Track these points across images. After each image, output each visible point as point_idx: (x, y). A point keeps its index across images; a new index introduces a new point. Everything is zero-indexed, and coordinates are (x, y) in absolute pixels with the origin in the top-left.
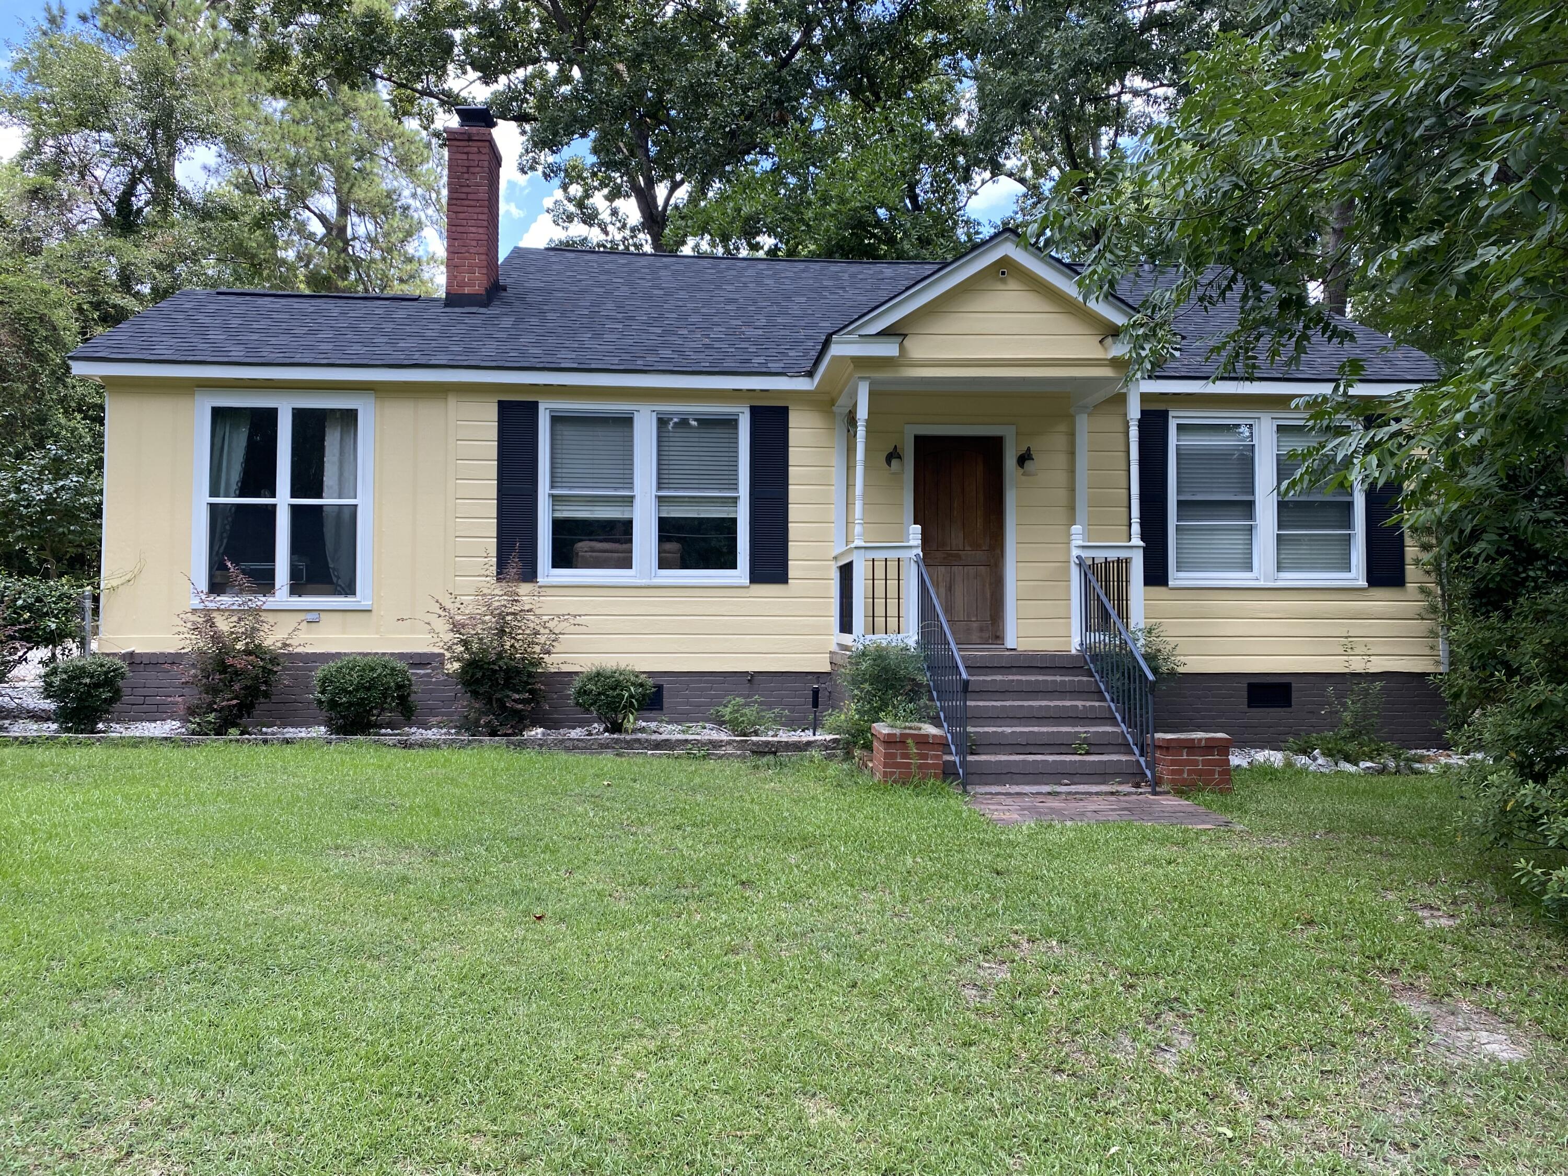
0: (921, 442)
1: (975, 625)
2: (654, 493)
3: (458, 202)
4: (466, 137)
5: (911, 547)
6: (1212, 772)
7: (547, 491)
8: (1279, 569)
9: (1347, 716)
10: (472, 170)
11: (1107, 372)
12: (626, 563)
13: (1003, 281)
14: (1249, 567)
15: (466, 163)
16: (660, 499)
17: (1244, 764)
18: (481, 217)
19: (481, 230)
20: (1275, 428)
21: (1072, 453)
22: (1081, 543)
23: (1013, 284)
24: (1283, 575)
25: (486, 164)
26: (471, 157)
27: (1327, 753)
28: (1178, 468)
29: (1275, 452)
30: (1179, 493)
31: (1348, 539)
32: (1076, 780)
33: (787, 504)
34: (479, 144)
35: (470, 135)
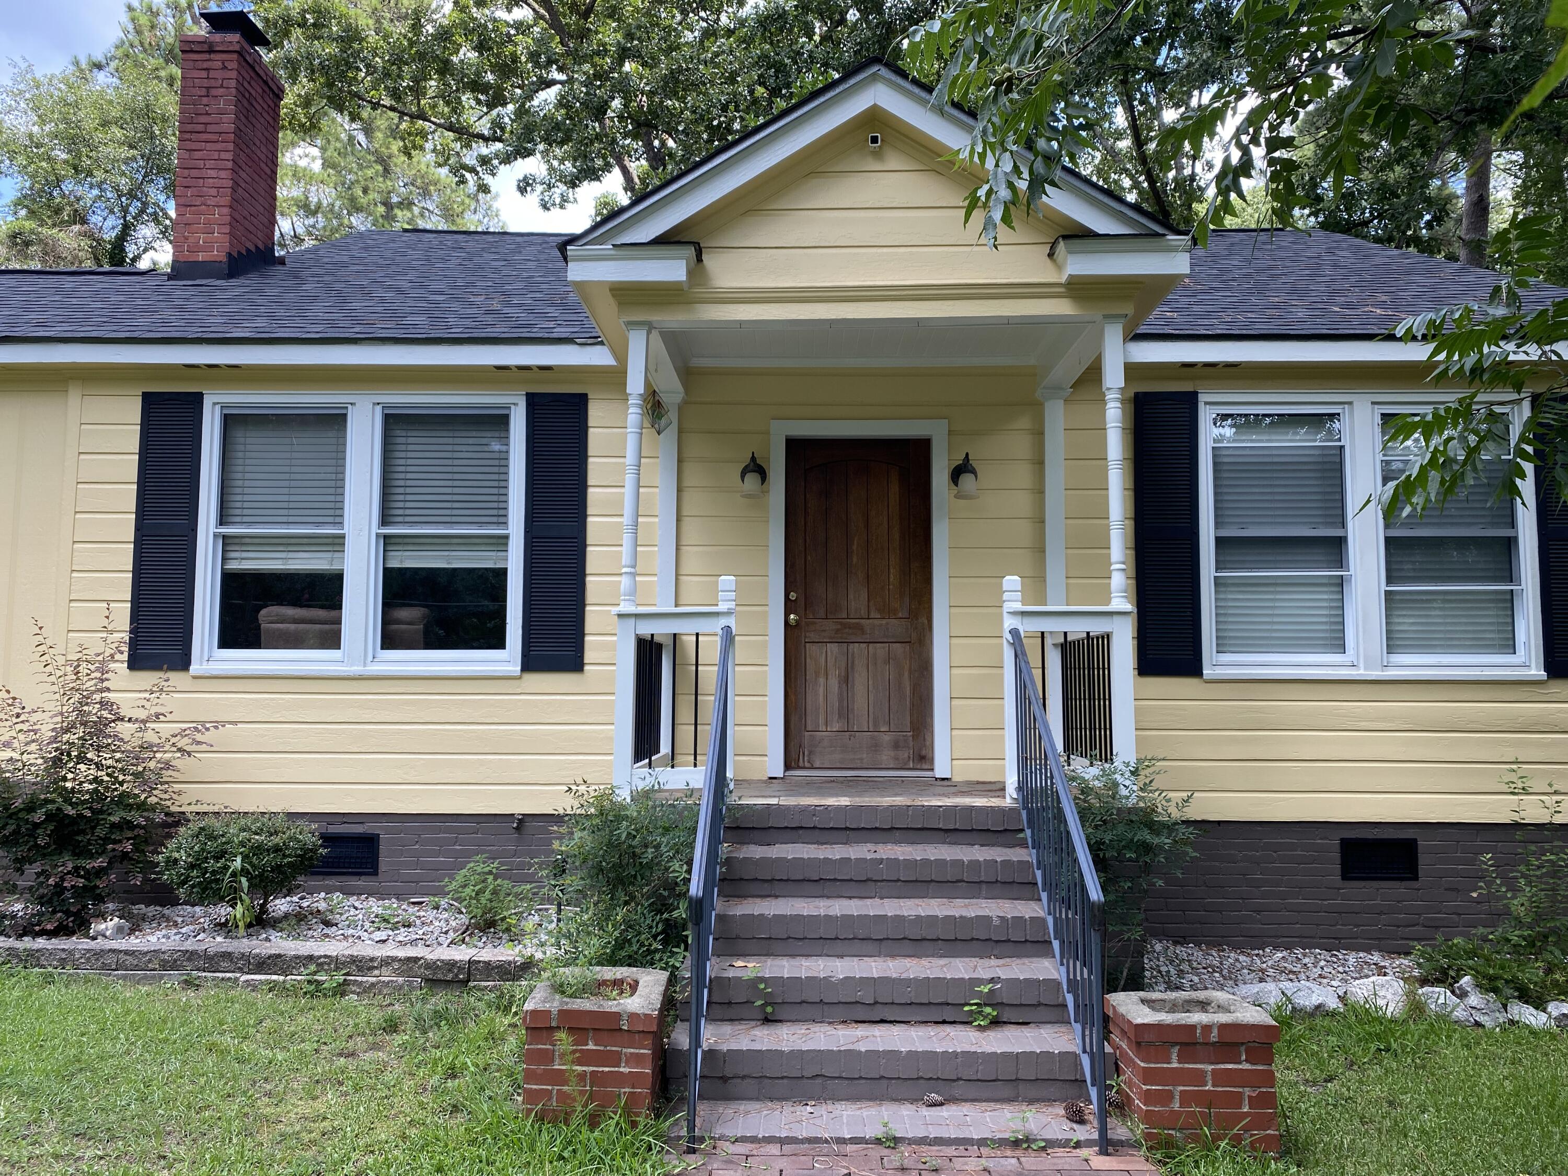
0: (795, 446)
1: (886, 738)
2: (375, 529)
3: (194, 137)
4: (206, 47)
5: (717, 614)
6: (1237, 1100)
7: (212, 529)
8: (1391, 649)
9: (1519, 905)
10: (214, 92)
11: (1062, 308)
12: (331, 640)
13: (878, 155)
14: (1340, 646)
15: (206, 83)
16: (387, 540)
17: (1333, 1003)
18: (224, 155)
19: (223, 174)
20: (1378, 420)
21: (1039, 463)
22: (1018, 606)
23: (894, 161)
24: (1397, 658)
25: (233, 83)
26: (212, 74)
27: (1488, 984)
28: (1216, 486)
29: (1379, 457)
30: (1217, 525)
31: (1509, 601)
32: (957, 1092)
33: (585, 546)
34: (224, 56)
35: (211, 44)
